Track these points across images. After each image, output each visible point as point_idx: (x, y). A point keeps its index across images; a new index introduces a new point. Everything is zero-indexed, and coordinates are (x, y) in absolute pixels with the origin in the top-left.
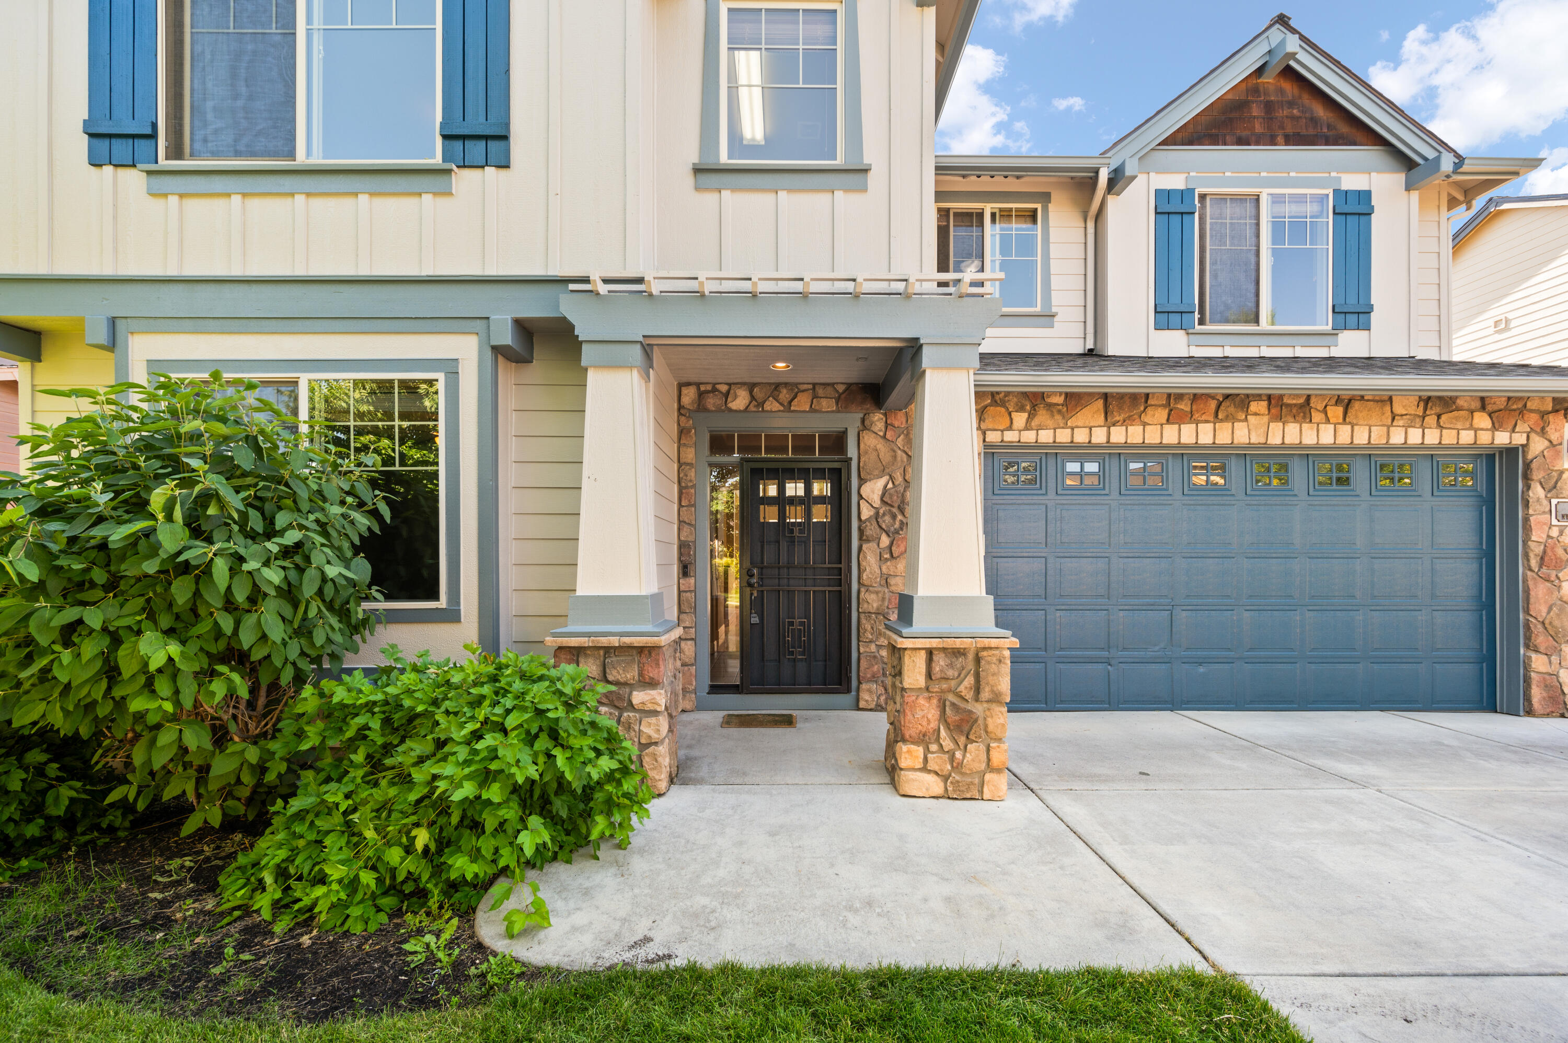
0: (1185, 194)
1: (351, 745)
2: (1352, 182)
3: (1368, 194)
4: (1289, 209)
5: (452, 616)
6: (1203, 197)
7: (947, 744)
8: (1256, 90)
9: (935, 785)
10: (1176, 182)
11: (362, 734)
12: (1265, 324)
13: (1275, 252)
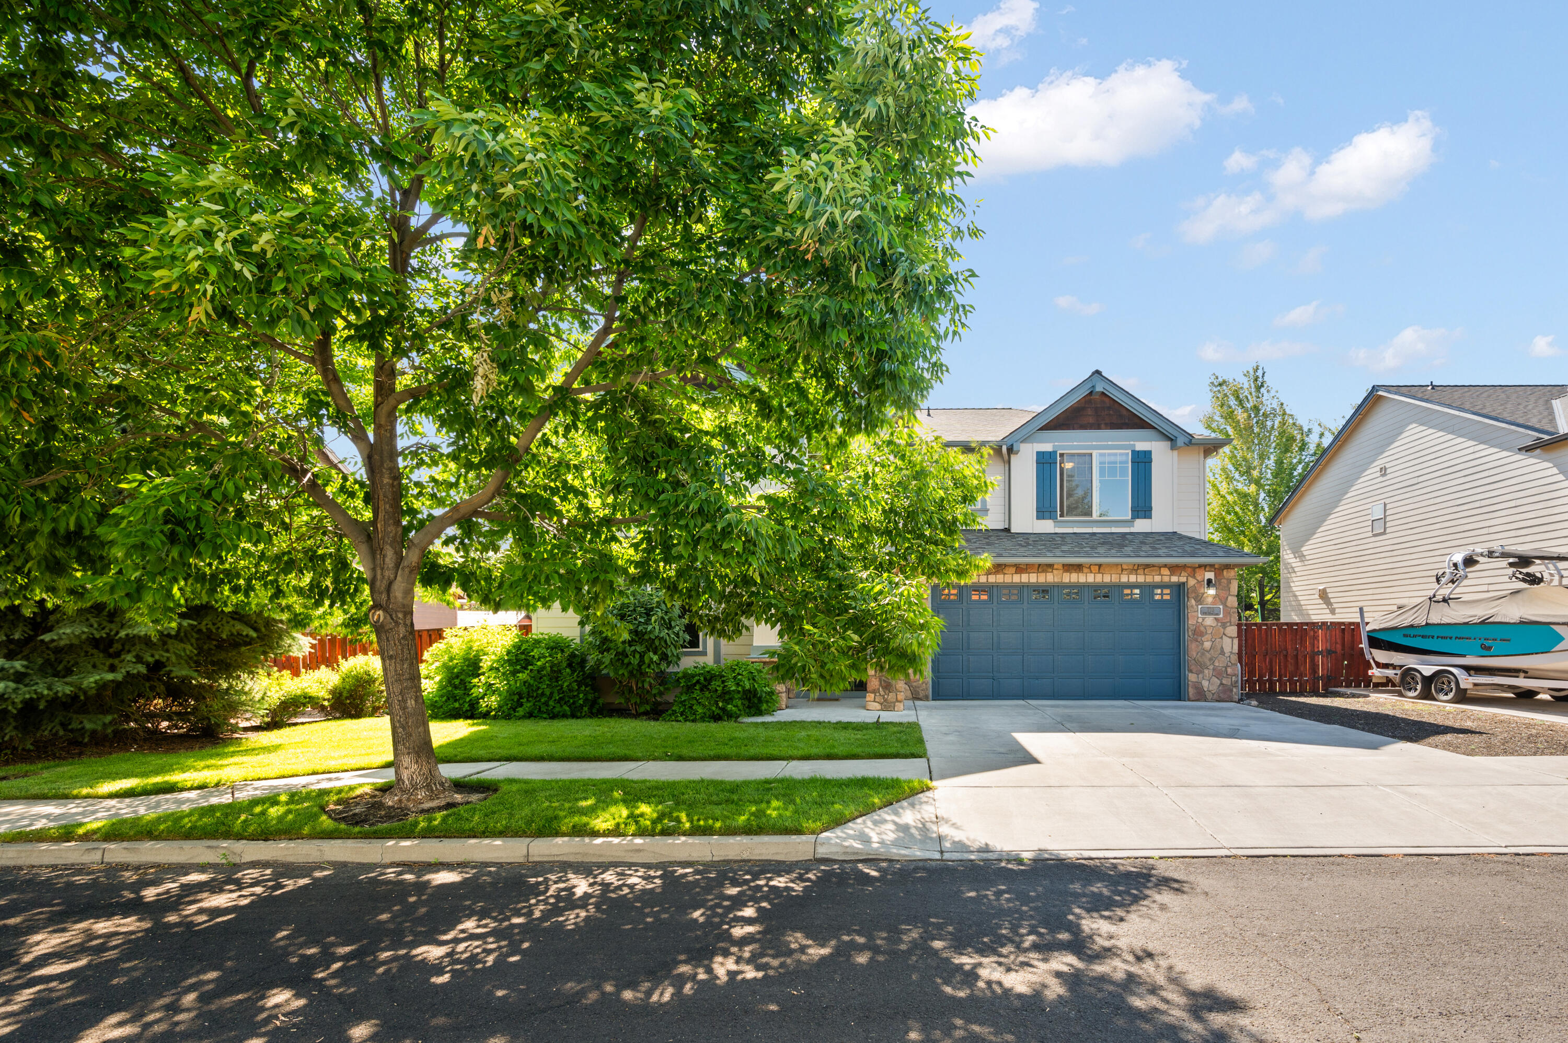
0: (1052, 454)
1: (695, 685)
2: (1141, 446)
3: (1150, 452)
4: (1107, 459)
5: (704, 653)
6: (1062, 455)
7: (882, 693)
8: (1090, 402)
9: (878, 706)
10: (1047, 447)
11: (698, 682)
12: (1095, 515)
13: (1100, 481)
